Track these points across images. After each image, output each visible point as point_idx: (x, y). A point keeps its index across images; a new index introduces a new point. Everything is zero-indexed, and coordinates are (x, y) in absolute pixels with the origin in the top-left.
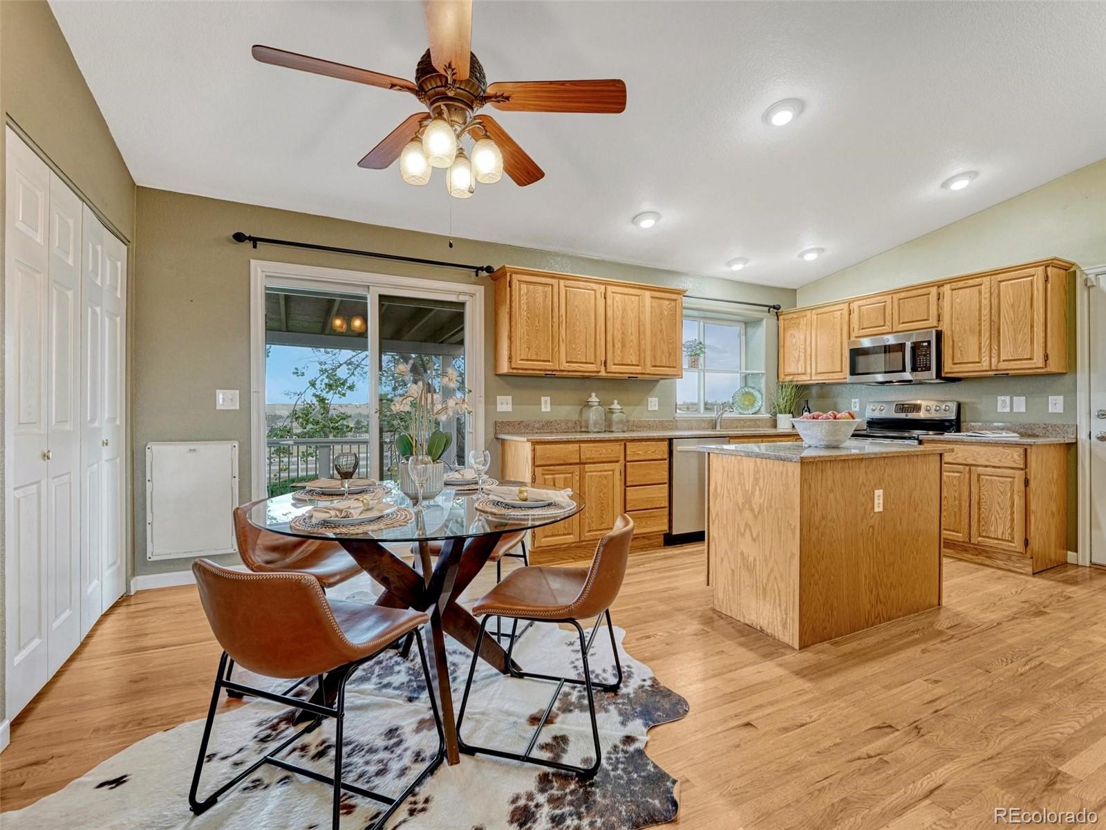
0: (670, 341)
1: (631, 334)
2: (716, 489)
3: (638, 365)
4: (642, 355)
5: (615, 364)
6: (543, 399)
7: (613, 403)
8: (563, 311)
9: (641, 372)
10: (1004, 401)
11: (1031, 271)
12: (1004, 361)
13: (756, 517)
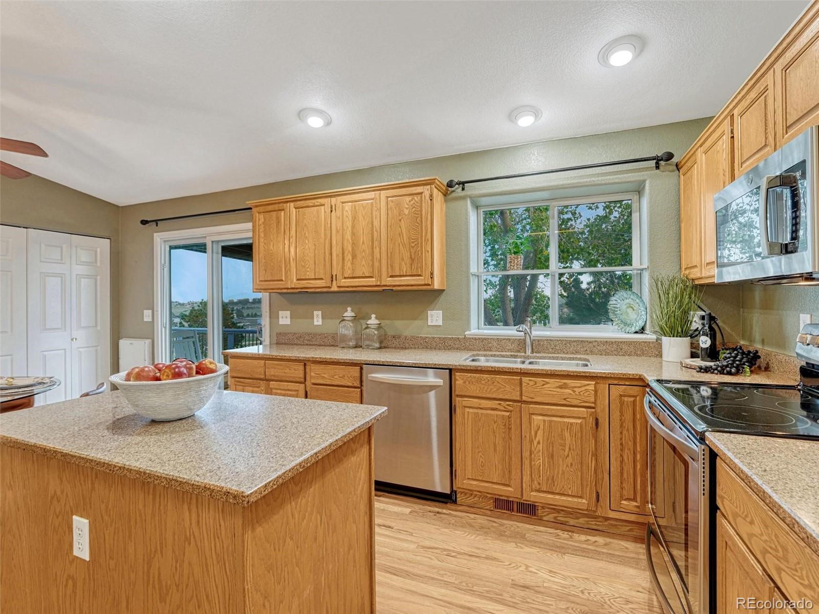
0: (413, 245)
3: (372, 277)
5: (345, 278)
8: (293, 232)
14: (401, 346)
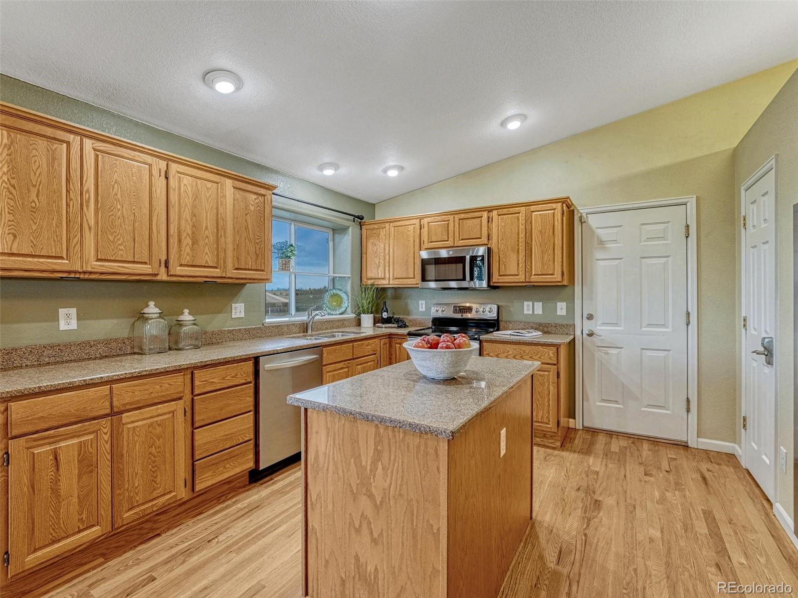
1: (206, 227)
2: (317, 457)
3: (216, 268)
4: (222, 255)
5: (181, 265)
6: (62, 312)
7: (182, 313)
8: (90, 184)
9: (219, 275)
10: (528, 306)
11: (554, 206)
12: (534, 275)
13: (377, 508)
14: (208, 342)
